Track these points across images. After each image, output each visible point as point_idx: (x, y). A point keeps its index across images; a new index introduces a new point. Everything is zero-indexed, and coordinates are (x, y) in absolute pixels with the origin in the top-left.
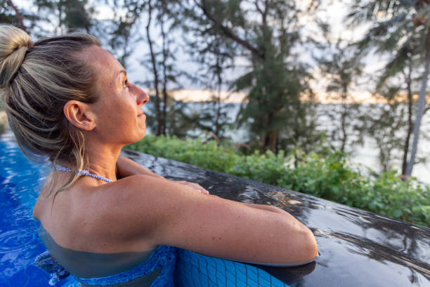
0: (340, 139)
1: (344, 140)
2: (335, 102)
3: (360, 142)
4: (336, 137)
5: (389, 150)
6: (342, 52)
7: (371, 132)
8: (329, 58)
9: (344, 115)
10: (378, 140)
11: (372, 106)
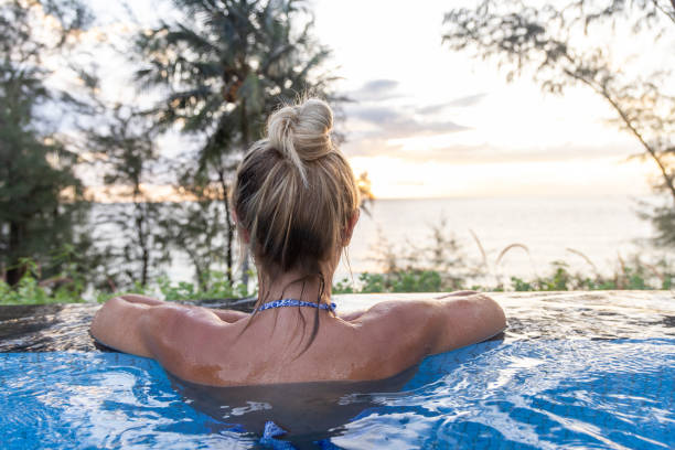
0: (138, 258)
1: (145, 258)
2: (123, 200)
3: (166, 259)
4: (132, 256)
5: (207, 265)
6: (125, 123)
7: (181, 243)
8: (104, 131)
9: (139, 221)
10: (192, 254)
11: (176, 205)
